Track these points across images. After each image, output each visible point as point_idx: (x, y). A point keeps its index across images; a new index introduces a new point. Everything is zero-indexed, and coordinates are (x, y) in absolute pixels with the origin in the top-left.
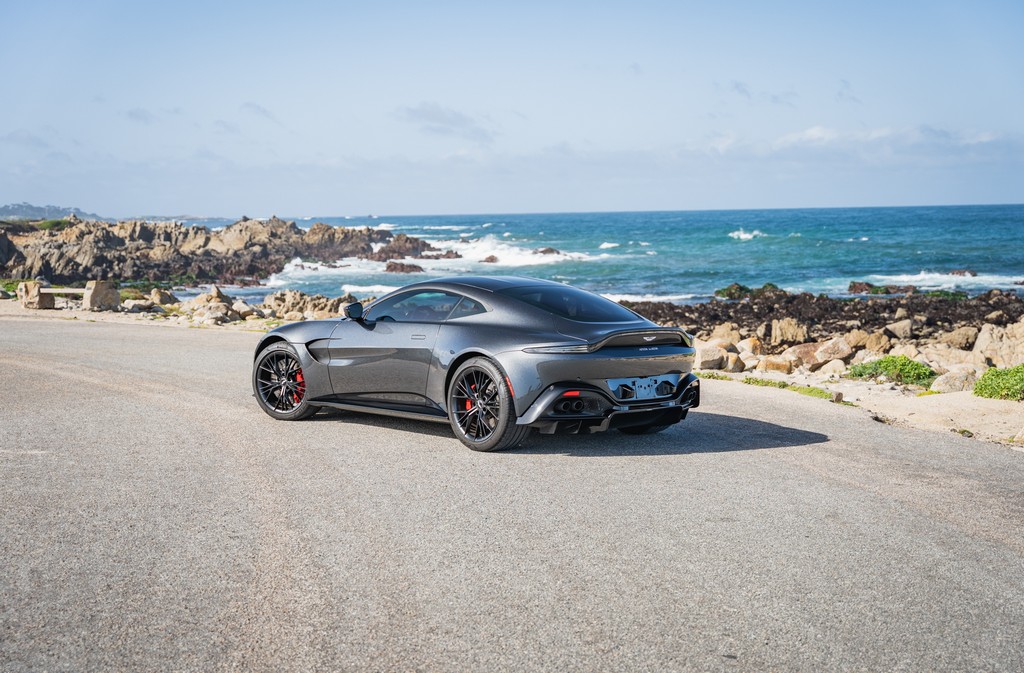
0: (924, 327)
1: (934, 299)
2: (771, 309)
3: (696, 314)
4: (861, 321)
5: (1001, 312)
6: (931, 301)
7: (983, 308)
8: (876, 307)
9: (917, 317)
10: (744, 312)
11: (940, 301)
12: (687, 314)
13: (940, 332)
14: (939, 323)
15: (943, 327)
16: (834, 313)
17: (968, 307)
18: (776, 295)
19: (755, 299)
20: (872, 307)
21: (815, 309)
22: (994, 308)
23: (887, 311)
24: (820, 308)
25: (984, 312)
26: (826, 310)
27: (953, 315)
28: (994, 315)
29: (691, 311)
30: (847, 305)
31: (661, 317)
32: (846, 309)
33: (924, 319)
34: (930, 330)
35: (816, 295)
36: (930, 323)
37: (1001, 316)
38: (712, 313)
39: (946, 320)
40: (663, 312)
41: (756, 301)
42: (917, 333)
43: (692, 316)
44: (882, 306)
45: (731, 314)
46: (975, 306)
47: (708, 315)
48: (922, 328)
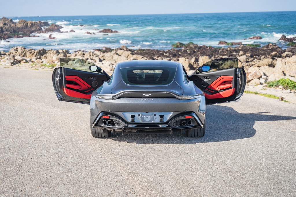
1: (251, 47)
3: (168, 54)
4: (227, 56)
5: (276, 52)
6: (249, 48)
7: (268, 51)
8: (230, 50)
9: (247, 54)
11: (253, 48)
12: (165, 54)
14: (255, 56)
15: (256, 58)
16: (216, 53)
18: (194, 46)
19: (186, 48)
21: (209, 51)
22: (273, 50)
23: (235, 52)
24: (211, 51)
26: (213, 52)
27: (259, 53)
28: (274, 54)
29: (166, 52)
30: (220, 50)
31: (155, 55)
33: (250, 55)
34: (252, 59)
35: (208, 46)
37: (276, 54)
39: (257, 55)
42: (248, 60)
44: (233, 50)
46: (266, 50)
48: (249, 58)
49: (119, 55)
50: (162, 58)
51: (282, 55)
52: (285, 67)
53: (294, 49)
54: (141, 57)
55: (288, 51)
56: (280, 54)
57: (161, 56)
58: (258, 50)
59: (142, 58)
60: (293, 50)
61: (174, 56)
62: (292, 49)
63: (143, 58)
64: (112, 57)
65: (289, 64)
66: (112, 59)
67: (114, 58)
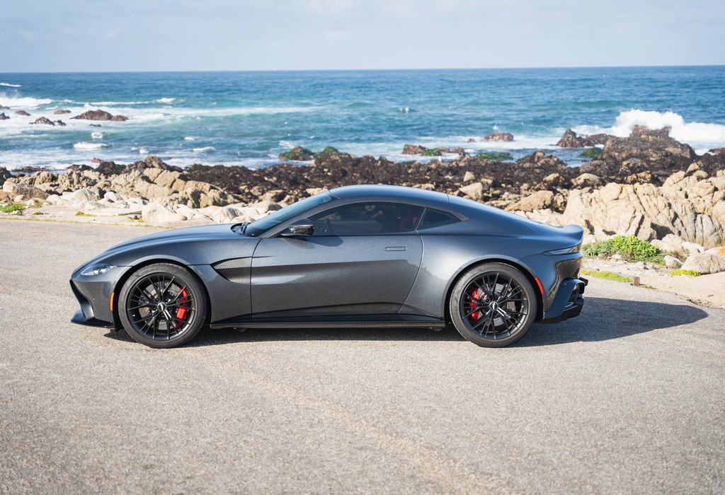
0: (491, 190)
1: (490, 162)
2: (345, 173)
3: (275, 179)
4: (432, 183)
5: (557, 175)
6: (487, 164)
7: (538, 171)
8: (440, 170)
9: (483, 180)
10: (319, 176)
11: (495, 164)
12: (266, 179)
13: (506, 193)
14: (503, 185)
15: (508, 190)
16: (402, 176)
17: (523, 169)
18: (341, 158)
19: (321, 162)
20: (436, 170)
21: (382, 172)
22: (547, 169)
23: (450, 173)
24: (388, 172)
25: (538, 174)
26: (393, 172)
27: (512, 177)
28: (551, 177)
29: (270, 175)
30: (410, 167)
31: (241, 181)
32: (410, 171)
33: (490, 181)
34: (497, 192)
35: (377, 158)
36: (495, 185)
37: (558, 178)
38: (291, 177)
39: (508, 182)
40: (241, 175)
41: (323, 164)
42: (485, 194)
43: (271, 180)
44: (444, 168)
45: (306, 177)
46: (529, 168)
47: (287, 179)
48: (489, 190)
49: (150, 182)
50: (261, 190)
51: (573, 180)
52: (591, 211)
53: (599, 166)
54: (208, 186)
55: (587, 172)
56: (568, 180)
57: (256, 185)
58: (510, 169)
59: (212, 188)
60: (599, 169)
61: (294, 183)
62: (596, 166)
63: (214, 188)
64: (133, 186)
65: (601, 203)
66: (132, 192)
67: (136, 189)
